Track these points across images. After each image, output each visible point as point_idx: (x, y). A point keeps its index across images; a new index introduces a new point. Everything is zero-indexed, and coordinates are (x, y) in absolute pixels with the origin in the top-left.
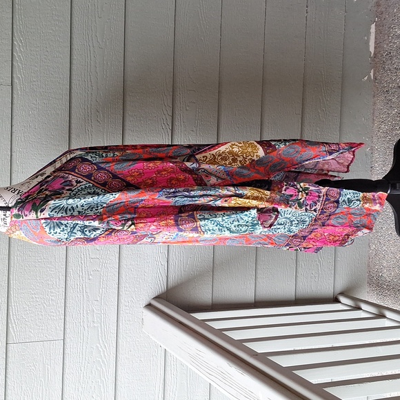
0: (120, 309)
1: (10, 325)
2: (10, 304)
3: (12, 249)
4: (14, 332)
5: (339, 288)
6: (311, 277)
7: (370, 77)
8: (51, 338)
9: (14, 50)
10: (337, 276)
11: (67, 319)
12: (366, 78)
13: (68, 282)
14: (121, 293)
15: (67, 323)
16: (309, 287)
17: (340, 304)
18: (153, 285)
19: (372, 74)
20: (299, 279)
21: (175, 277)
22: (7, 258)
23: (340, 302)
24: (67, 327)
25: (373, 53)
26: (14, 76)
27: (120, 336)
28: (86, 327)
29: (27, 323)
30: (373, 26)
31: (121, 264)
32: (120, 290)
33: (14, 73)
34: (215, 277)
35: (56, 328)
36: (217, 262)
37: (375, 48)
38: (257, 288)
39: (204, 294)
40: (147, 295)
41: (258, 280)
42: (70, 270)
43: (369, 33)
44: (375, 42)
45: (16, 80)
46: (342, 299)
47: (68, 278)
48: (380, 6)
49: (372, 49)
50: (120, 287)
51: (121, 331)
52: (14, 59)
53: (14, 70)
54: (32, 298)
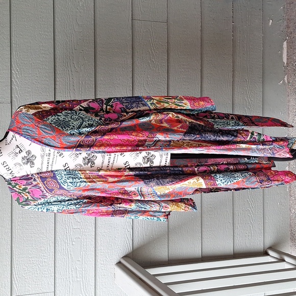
0: (97, 267)
1: (13, 282)
2: (13, 266)
3: (14, 224)
4: (17, 287)
5: (268, 244)
6: (245, 236)
7: (284, 81)
8: (45, 291)
9: (12, 77)
10: (266, 234)
11: (57, 276)
12: (281, 82)
13: (57, 248)
14: (97, 254)
15: (57, 279)
16: (244, 244)
17: (269, 256)
18: (122, 247)
19: (286, 79)
20: (235, 238)
21: (138, 241)
22: (10, 232)
23: (269, 255)
24: (57, 282)
25: (286, 63)
26: (13, 96)
27: (98, 287)
28: (71, 282)
29: (27, 280)
30: (285, 43)
31: (97, 232)
32: (97, 252)
33: (13, 93)
34: (170, 239)
35: (48, 283)
36: (171, 227)
37: (287, 59)
38: (203, 246)
39: (162, 252)
40: (117, 255)
41: (204, 240)
42: (58, 238)
43: (282, 48)
44: (287, 55)
45: (14, 99)
46: (270, 252)
47: (56, 245)
48: (289, 28)
49: (285, 60)
50: (97, 249)
51: (98, 283)
52: (12, 84)
53: (13, 91)
54: (30, 261)
